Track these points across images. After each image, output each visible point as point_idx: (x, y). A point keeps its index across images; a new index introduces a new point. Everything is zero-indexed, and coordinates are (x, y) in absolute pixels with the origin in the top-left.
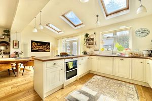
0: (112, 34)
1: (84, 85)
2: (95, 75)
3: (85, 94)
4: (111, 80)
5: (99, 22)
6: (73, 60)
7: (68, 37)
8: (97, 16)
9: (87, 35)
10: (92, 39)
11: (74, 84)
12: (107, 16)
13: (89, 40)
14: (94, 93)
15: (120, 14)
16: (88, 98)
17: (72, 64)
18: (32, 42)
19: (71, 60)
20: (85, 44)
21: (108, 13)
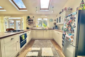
0: (41, 19)
1: (32, 47)
2: (35, 40)
3: (35, 51)
4: (43, 40)
5: (37, 11)
6: (24, 34)
8: (36, 8)
9: (29, 17)
10: (32, 20)
11: (25, 49)
12: (41, 9)
13: (30, 21)
14: (39, 49)
16: (38, 52)
17: (24, 37)
19: (23, 34)
20: (28, 23)
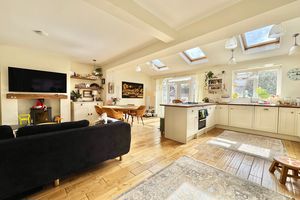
7: (175, 75)
9: (210, 75)
10: (219, 81)
12: (246, 49)
13: (213, 82)
15: (267, 48)
18: (123, 83)
20: (207, 88)
21: (249, 45)
